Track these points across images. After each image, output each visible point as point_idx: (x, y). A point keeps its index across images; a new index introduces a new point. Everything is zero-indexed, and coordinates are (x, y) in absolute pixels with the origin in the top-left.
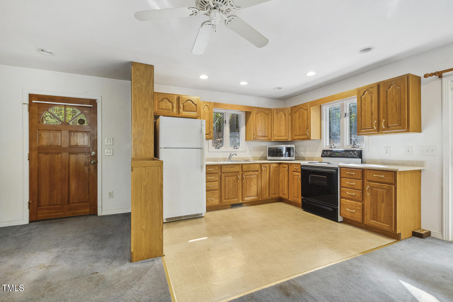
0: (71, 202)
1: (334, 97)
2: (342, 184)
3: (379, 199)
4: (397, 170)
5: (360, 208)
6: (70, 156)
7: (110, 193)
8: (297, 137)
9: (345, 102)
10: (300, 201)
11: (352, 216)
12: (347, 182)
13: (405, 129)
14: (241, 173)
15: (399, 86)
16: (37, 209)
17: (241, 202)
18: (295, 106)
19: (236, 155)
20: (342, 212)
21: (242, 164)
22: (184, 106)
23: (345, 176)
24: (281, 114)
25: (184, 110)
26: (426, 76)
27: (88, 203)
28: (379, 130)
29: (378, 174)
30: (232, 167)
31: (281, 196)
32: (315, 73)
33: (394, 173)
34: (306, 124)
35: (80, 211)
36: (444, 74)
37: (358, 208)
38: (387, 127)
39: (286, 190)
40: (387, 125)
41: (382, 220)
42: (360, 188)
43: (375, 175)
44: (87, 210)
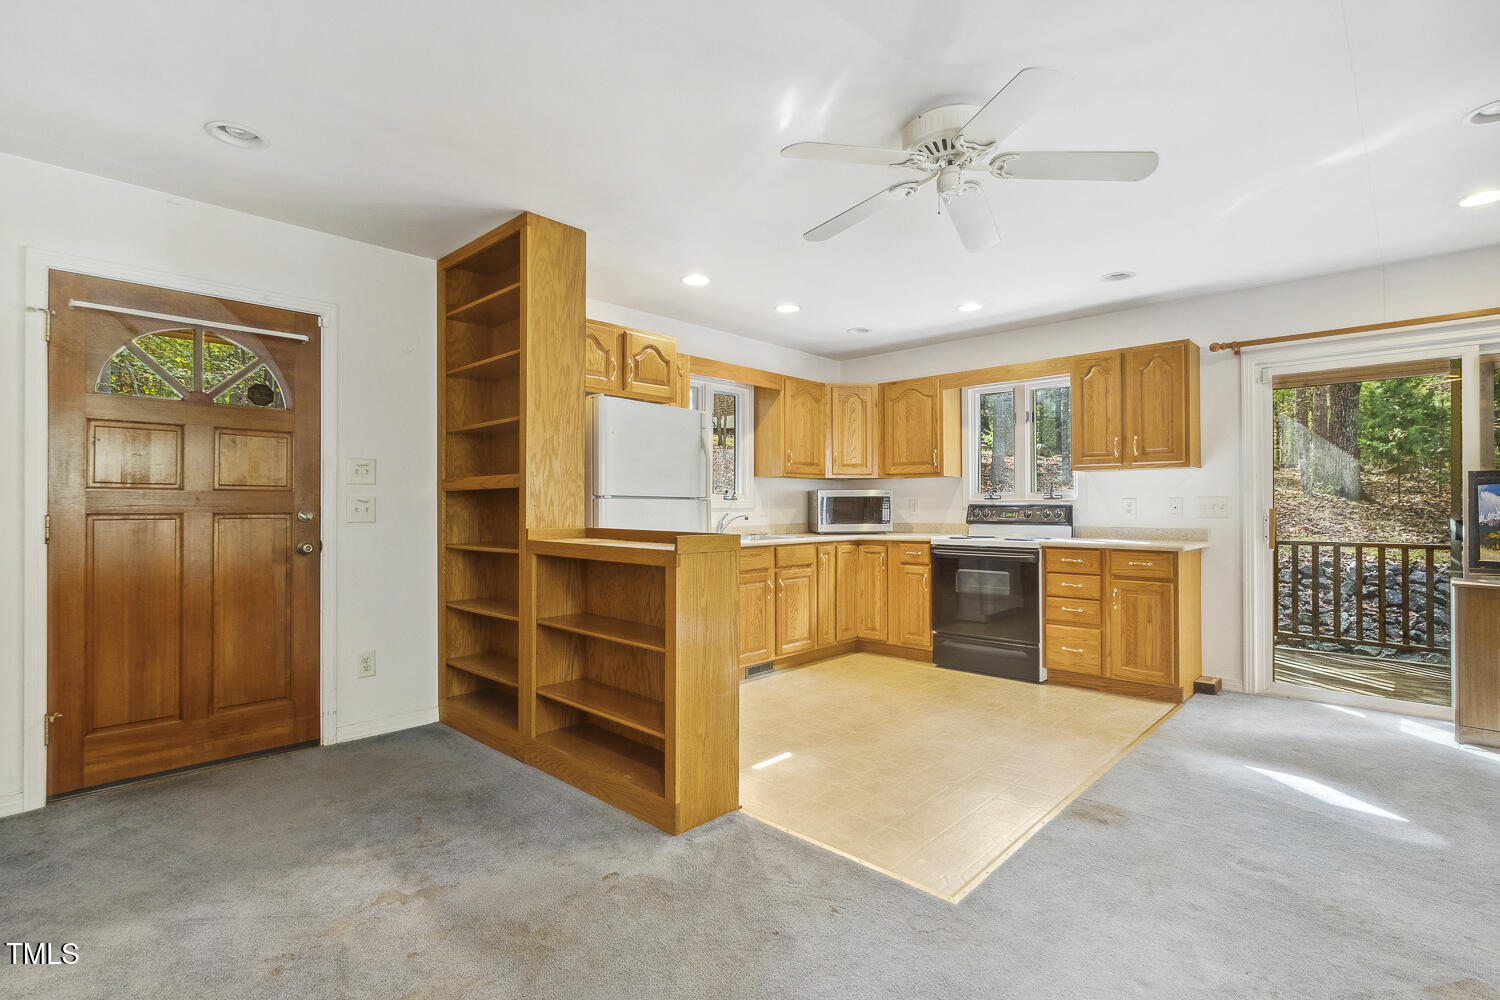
0: (221, 705)
1: (1009, 371)
2: (1048, 589)
3: (1142, 616)
4: (1181, 550)
5: (1096, 643)
6: (216, 525)
7: (365, 660)
8: (900, 468)
9: (1026, 384)
10: (926, 640)
11: (1075, 664)
12: (1063, 584)
13: (1181, 459)
14: (772, 572)
15: (1168, 364)
16: (83, 743)
17: (773, 658)
18: (894, 383)
19: (747, 519)
20: (1049, 656)
21: (776, 547)
22: (637, 363)
23: (1057, 568)
24: (853, 403)
25: (637, 377)
26: (1213, 348)
27: (284, 703)
28: (1124, 460)
29: (1140, 560)
30: (752, 556)
31: (861, 635)
32: (981, 307)
33: (1172, 556)
34: (929, 434)
35: (254, 735)
36: (1242, 349)
37: (1092, 642)
38: (1144, 455)
39: (877, 618)
40: (1143, 448)
41: (1149, 662)
42: (1097, 595)
43: (1131, 563)
44: (282, 730)
